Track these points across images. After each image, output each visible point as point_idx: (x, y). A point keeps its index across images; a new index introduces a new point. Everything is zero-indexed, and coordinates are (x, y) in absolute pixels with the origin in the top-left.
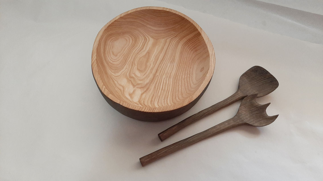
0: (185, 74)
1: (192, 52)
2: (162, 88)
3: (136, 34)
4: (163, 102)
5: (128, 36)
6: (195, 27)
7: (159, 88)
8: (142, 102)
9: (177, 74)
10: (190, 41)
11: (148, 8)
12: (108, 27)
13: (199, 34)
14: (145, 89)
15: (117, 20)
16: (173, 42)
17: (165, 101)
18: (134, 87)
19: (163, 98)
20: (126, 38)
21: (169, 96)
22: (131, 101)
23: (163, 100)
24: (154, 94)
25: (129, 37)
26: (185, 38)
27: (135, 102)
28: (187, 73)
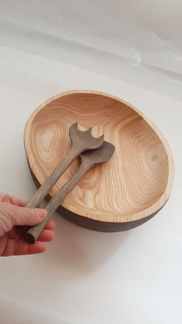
0: (134, 165)
1: (133, 139)
2: (115, 185)
3: (63, 124)
4: (123, 203)
5: (55, 126)
6: (134, 111)
7: (111, 186)
8: (99, 206)
9: (125, 166)
10: (128, 127)
11: (75, 92)
12: (34, 118)
13: (140, 118)
14: (96, 190)
15: (43, 108)
16: (107, 130)
17: (125, 201)
18: (82, 189)
19: (121, 198)
20: (54, 129)
21: (126, 194)
22: (86, 208)
23: (122, 201)
24: (108, 194)
25: (56, 128)
26: (120, 124)
27: (91, 208)
28: (136, 163)
